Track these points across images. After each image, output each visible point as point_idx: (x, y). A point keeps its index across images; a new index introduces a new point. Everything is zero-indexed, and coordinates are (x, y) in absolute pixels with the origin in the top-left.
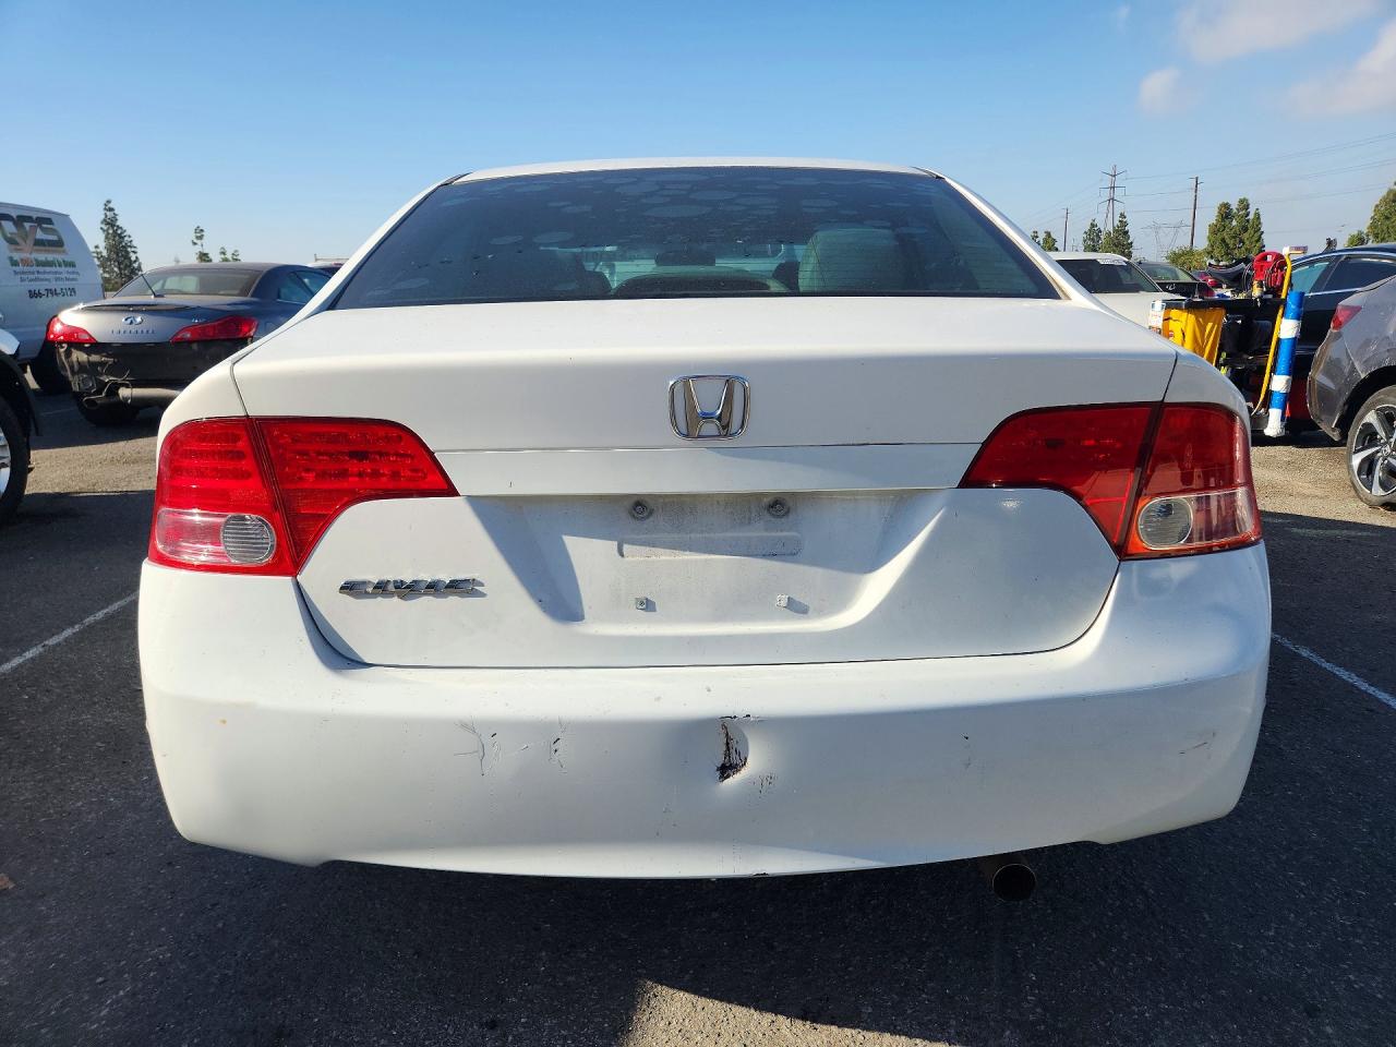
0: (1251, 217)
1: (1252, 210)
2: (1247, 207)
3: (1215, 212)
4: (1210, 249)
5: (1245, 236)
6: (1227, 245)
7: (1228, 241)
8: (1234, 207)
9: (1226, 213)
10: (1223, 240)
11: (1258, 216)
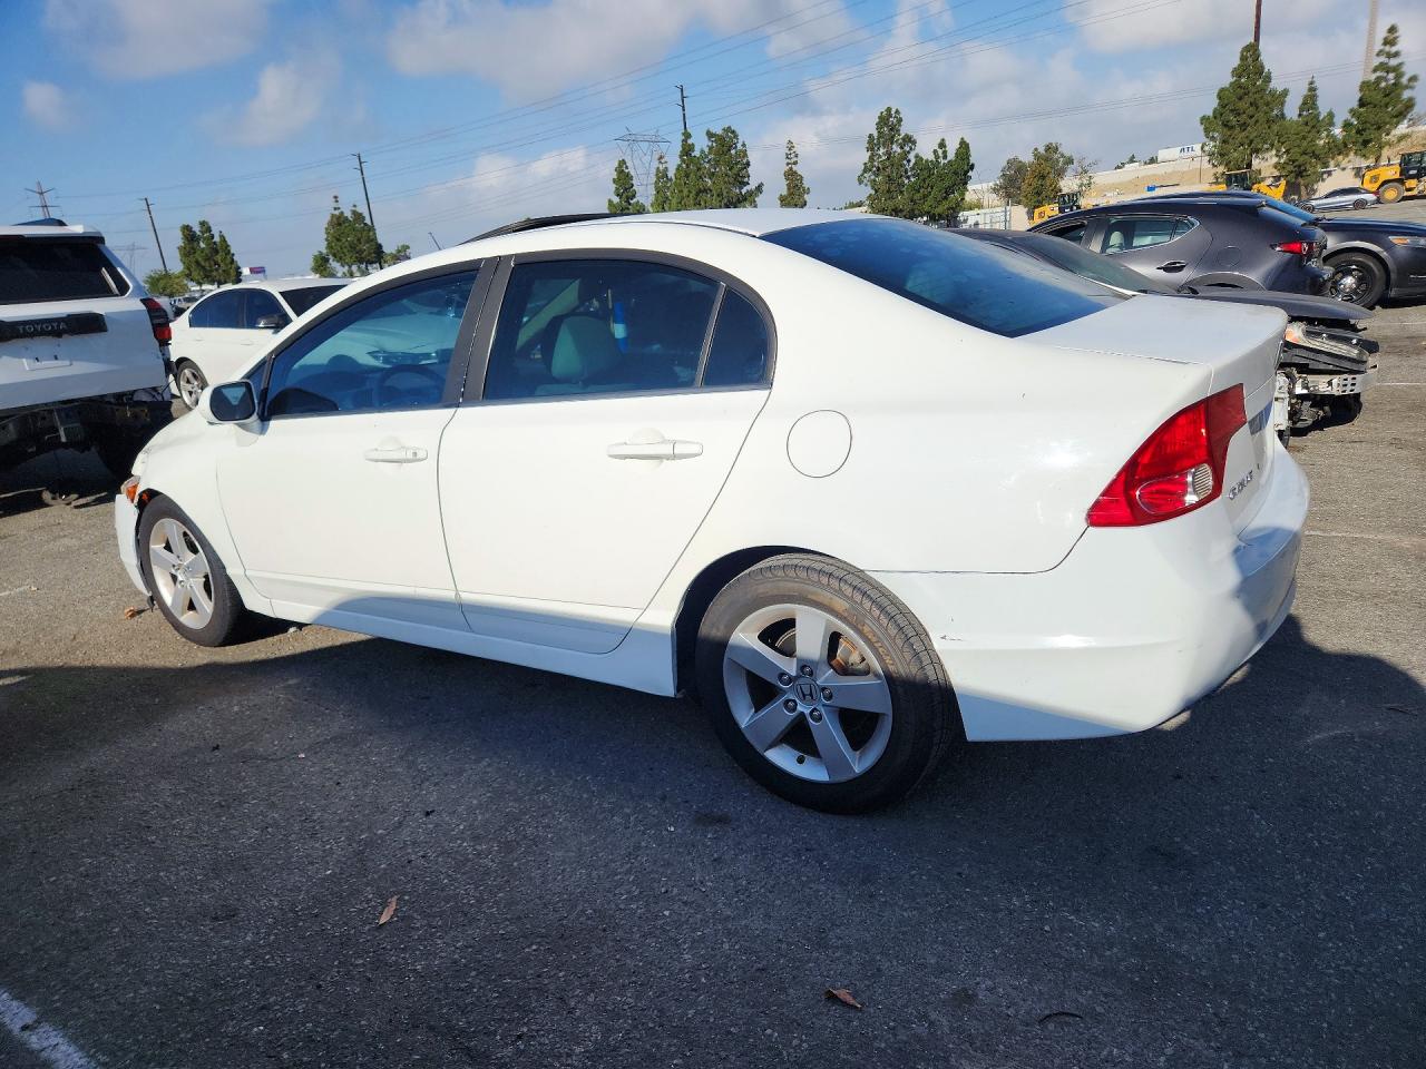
0: (217, 239)
1: (215, 231)
2: (209, 230)
3: (180, 235)
4: (187, 272)
5: (218, 258)
6: (203, 267)
7: (203, 263)
8: (197, 229)
9: (189, 235)
10: (197, 263)
11: (223, 239)
